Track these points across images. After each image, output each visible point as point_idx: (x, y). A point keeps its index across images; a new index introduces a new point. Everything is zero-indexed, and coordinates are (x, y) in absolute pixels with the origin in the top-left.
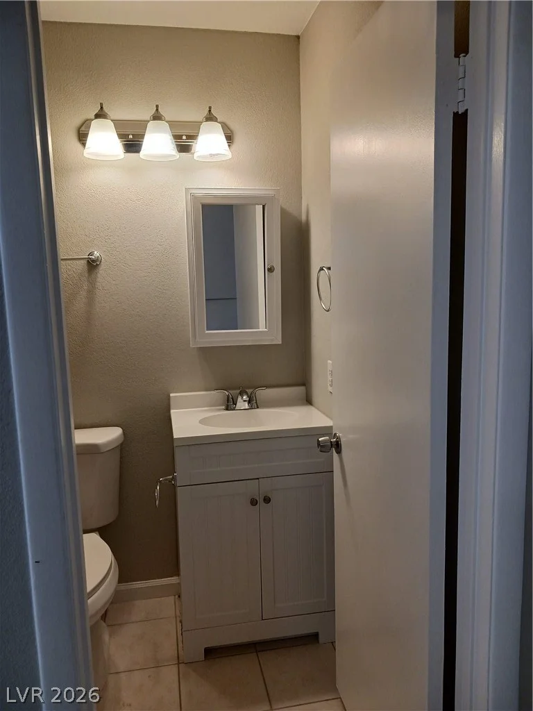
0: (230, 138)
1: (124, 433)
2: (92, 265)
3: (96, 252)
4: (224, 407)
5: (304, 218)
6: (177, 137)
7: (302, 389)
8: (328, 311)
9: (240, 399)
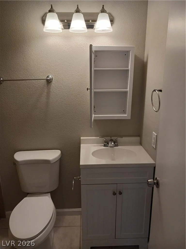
0: (112, 21)
1: (62, 153)
2: (49, 81)
3: (50, 76)
4: (103, 145)
5: (145, 60)
6: (87, 21)
7: (138, 138)
8: (156, 112)
9: (110, 143)
